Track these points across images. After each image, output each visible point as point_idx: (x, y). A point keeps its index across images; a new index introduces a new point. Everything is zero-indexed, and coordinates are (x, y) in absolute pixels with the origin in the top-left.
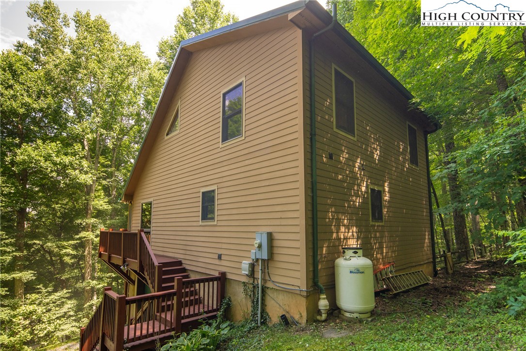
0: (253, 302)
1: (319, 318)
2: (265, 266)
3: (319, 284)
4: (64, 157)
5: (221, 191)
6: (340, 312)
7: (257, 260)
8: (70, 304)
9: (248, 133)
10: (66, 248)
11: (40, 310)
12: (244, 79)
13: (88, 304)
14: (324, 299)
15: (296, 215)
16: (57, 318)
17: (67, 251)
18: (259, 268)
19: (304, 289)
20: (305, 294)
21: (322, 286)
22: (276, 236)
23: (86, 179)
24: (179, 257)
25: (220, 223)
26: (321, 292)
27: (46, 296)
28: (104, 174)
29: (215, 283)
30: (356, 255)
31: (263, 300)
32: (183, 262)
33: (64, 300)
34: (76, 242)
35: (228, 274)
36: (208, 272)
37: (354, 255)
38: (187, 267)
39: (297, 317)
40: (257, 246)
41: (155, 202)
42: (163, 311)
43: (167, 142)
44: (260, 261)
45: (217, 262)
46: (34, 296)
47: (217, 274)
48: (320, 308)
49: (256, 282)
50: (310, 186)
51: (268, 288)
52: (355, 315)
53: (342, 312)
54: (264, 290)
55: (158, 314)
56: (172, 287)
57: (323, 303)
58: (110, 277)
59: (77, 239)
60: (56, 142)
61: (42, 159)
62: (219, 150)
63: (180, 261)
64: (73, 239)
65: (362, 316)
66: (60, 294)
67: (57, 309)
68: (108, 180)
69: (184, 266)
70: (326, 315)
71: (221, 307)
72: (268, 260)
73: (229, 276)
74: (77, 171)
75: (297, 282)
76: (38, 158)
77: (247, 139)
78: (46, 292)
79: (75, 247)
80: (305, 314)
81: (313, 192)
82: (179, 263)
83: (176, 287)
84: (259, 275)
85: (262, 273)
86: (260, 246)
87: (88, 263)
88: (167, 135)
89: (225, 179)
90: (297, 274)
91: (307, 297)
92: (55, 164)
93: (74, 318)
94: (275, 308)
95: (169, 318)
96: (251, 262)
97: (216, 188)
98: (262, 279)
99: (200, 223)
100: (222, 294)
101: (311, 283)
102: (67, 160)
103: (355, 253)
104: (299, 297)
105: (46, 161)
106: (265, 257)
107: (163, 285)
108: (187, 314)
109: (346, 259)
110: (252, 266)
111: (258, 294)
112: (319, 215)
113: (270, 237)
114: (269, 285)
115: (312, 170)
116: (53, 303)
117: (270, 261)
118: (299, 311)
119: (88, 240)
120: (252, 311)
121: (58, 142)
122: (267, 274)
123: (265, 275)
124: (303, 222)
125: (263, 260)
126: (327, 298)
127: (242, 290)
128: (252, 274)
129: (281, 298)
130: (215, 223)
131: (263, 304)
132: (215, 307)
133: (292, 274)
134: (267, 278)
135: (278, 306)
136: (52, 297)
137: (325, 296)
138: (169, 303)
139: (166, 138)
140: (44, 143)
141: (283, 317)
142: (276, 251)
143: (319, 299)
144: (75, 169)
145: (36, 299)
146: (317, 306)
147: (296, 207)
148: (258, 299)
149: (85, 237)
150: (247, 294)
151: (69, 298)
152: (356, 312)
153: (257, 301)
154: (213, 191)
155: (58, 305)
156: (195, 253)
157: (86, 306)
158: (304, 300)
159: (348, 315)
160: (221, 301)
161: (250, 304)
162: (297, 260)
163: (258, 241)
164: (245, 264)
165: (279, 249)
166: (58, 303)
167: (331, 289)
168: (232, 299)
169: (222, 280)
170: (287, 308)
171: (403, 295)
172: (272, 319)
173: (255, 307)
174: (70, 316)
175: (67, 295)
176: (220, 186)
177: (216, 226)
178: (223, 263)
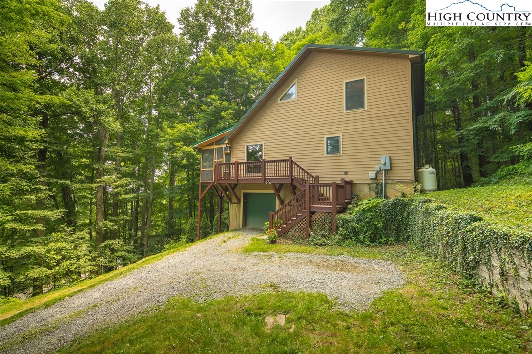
0: (376, 192)
2: (387, 173)
5: (344, 137)
9: (370, 107)
12: (365, 77)
15: (407, 148)
18: (382, 175)
19: (414, 180)
20: (414, 182)
22: (394, 158)
25: (344, 155)
31: (385, 189)
35: (355, 181)
40: (383, 163)
41: (267, 144)
43: (280, 105)
44: (383, 171)
45: (344, 176)
49: (379, 182)
51: (389, 183)
54: (386, 185)
62: (343, 114)
72: (389, 169)
75: (409, 178)
77: (369, 110)
84: (382, 178)
85: (384, 177)
86: (385, 163)
88: (280, 100)
89: (349, 131)
90: (409, 174)
96: (376, 172)
97: (341, 135)
98: (384, 180)
104: (410, 184)
106: (388, 167)
110: (377, 174)
111: (381, 187)
113: (390, 159)
117: (391, 170)
124: (413, 151)
125: (386, 170)
127: (367, 187)
128: (376, 178)
129: (397, 187)
130: (342, 154)
131: (385, 192)
133: (404, 174)
134: (387, 178)
135: (395, 190)
139: (279, 102)
142: (393, 165)
147: (408, 144)
148: (381, 189)
150: (371, 189)
153: (381, 191)
154: (339, 137)
162: (409, 168)
163: (383, 161)
164: (371, 174)
165: (397, 164)
170: (401, 191)
173: (378, 193)
176: (344, 134)
177: (342, 156)
178: (348, 176)
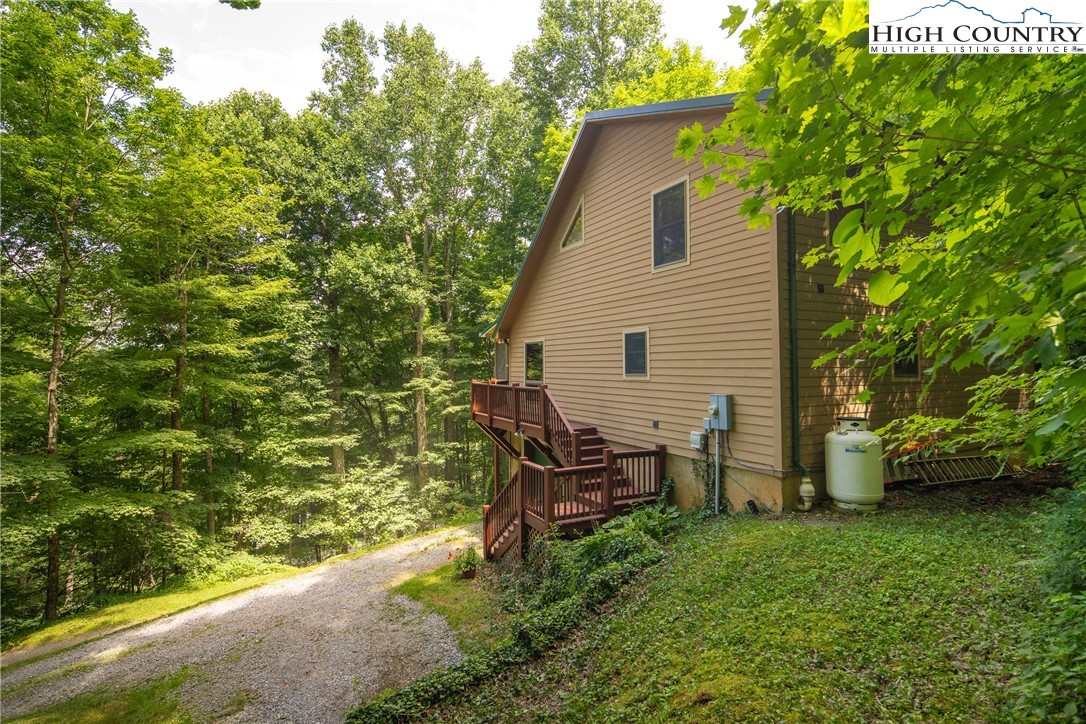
0: (707, 485)
1: (800, 507)
2: (723, 438)
3: (802, 464)
4: (386, 266)
5: (654, 334)
6: (832, 503)
7: (712, 431)
8: (402, 485)
9: (694, 257)
10: (392, 403)
11: (368, 490)
12: (686, 177)
13: (426, 487)
14: (808, 483)
15: (767, 374)
16: (390, 504)
17: (395, 406)
18: (715, 442)
19: (780, 469)
20: (781, 475)
21: (804, 467)
22: (739, 400)
23: (417, 296)
24: (593, 422)
25: (654, 379)
26: (803, 474)
27: (374, 472)
28: (436, 285)
29: (653, 458)
30: (856, 428)
31: (722, 482)
32: (599, 429)
33: (396, 479)
34: (406, 393)
35: (669, 448)
36: (638, 444)
37: (854, 428)
38: (605, 437)
39: (769, 504)
40: (712, 412)
41: (548, 343)
42: (587, 491)
43: (564, 256)
44: (717, 433)
45: (652, 431)
46: (359, 471)
47: (653, 448)
48: (802, 494)
49: (711, 459)
50: (787, 335)
51: (728, 467)
52: (853, 506)
53: (835, 502)
54: (723, 469)
55: (581, 494)
56: (601, 461)
57: (807, 488)
58: (453, 449)
59: (408, 389)
60: (375, 244)
61: (360, 272)
62: (650, 276)
63: (594, 429)
64: (403, 390)
65: (862, 508)
66: (390, 470)
67: (388, 491)
68: (442, 294)
69: (601, 435)
70: (811, 504)
71: (661, 490)
72: (728, 431)
73: (671, 451)
74: (405, 287)
75: (770, 461)
76: (355, 270)
77: (694, 266)
78: (374, 466)
79: (404, 400)
80: (780, 501)
81: (791, 344)
82: (594, 431)
83: (605, 460)
84: (715, 450)
85: (720, 447)
86: (716, 413)
87: (422, 425)
88: (564, 245)
89: (660, 319)
90: (770, 451)
91: (783, 479)
92: (376, 277)
93: (408, 507)
94: (739, 492)
95: (593, 498)
96: (703, 432)
97: (647, 329)
98: (719, 455)
99: (624, 377)
100: (662, 474)
101: (788, 462)
102: (391, 269)
103: (855, 425)
104: (772, 480)
105: (366, 274)
106: (724, 426)
107: (583, 459)
108: (619, 495)
109: (840, 433)
110: (705, 439)
111: (714, 474)
112: (801, 363)
113: (731, 401)
114: (730, 463)
115: (790, 313)
116: (382, 482)
117: (730, 433)
118: (772, 495)
119: (419, 390)
120: (706, 497)
121: (377, 244)
122: (727, 449)
123: (723, 450)
124: (778, 384)
125: (721, 432)
126: (812, 483)
127: (691, 469)
128: (705, 448)
129: (747, 480)
130: (648, 378)
131: (722, 488)
132: (653, 490)
133: (762, 450)
134: (727, 454)
135: (743, 490)
136: (381, 473)
137: (809, 480)
138: (599, 480)
139: (562, 250)
140: (359, 247)
141: (751, 503)
142: (739, 419)
143: (801, 483)
144: (402, 284)
145: (361, 476)
146: (798, 492)
147: (769, 364)
148: (714, 480)
149: (417, 386)
150: (697, 475)
151: (400, 477)
152: (855, 503)
153: (714, 484)
154: (643, 334)
155: (388, 485)
156: (618, 419)
157: (423, 490)
158: (780, 483)
159: (842, 505)
160: (661, 483)
161: (702, 487)
162: (770, 432)
163: (714, 406)
164: (695, 437)
165: (744, 417)
166: (388, 482)
167: (820, 472)
168: (676, 480)
169: (661, 455)
170: (756, 494)
171: (944, 490)
172: (735, 506)
173: (710, 490)
174: (403, 503)
175: (398, 473)
176: (653, 327)
177: (648, 382)
178: (661, 433)
